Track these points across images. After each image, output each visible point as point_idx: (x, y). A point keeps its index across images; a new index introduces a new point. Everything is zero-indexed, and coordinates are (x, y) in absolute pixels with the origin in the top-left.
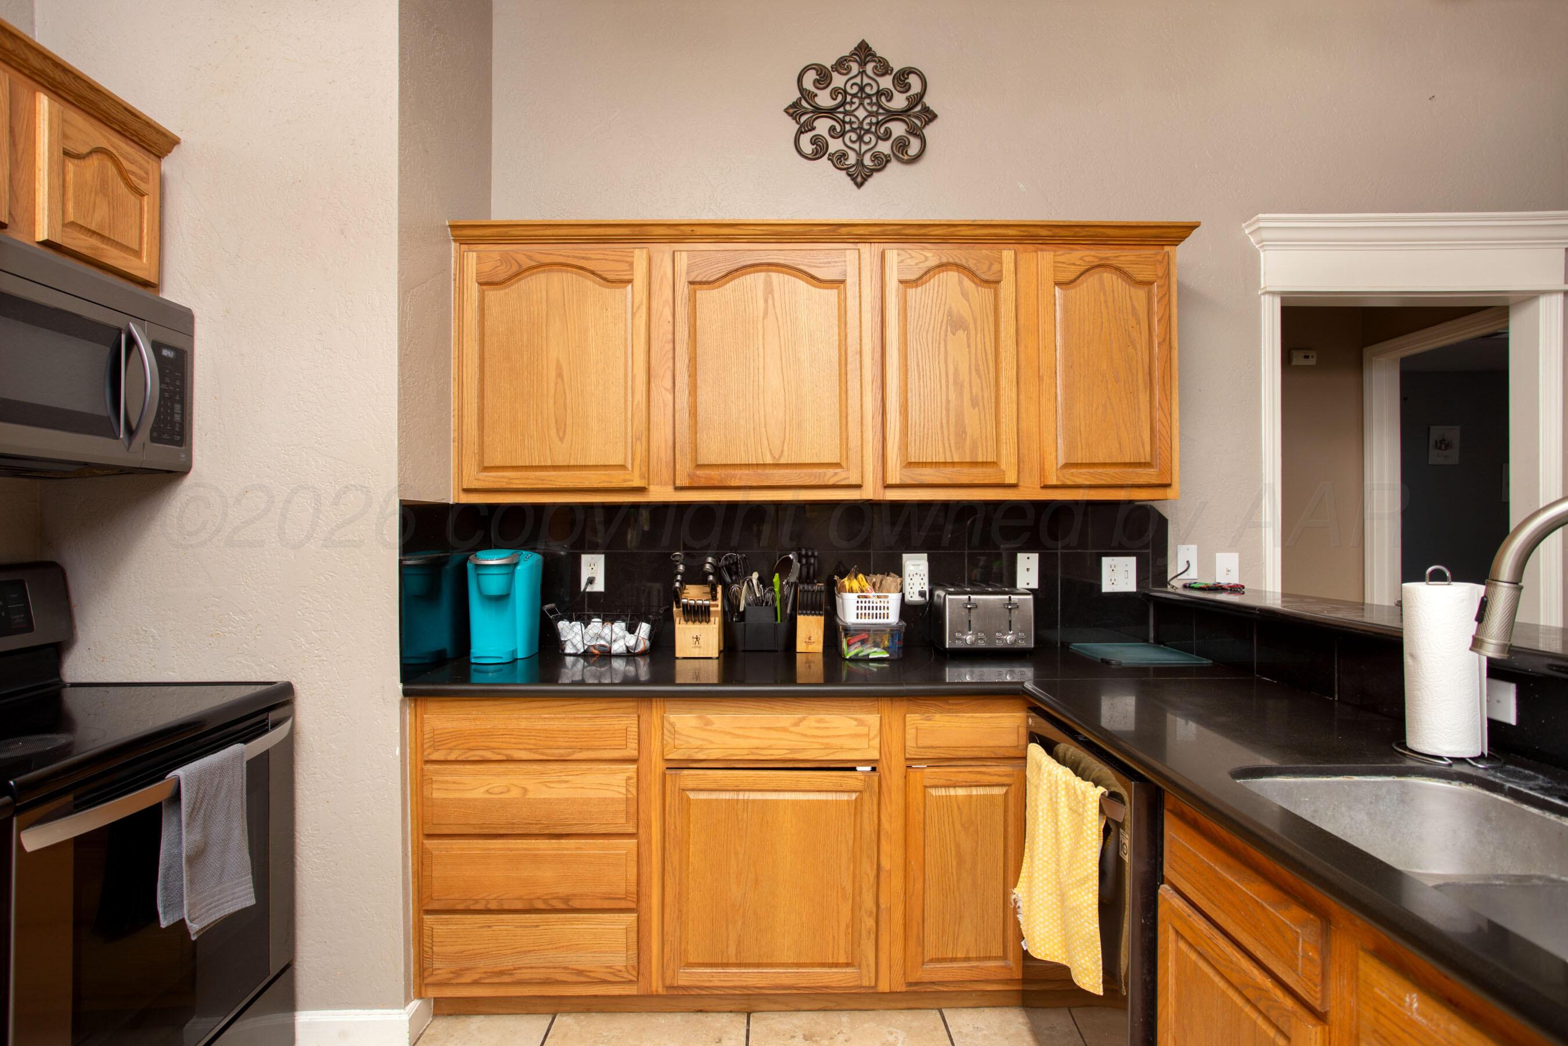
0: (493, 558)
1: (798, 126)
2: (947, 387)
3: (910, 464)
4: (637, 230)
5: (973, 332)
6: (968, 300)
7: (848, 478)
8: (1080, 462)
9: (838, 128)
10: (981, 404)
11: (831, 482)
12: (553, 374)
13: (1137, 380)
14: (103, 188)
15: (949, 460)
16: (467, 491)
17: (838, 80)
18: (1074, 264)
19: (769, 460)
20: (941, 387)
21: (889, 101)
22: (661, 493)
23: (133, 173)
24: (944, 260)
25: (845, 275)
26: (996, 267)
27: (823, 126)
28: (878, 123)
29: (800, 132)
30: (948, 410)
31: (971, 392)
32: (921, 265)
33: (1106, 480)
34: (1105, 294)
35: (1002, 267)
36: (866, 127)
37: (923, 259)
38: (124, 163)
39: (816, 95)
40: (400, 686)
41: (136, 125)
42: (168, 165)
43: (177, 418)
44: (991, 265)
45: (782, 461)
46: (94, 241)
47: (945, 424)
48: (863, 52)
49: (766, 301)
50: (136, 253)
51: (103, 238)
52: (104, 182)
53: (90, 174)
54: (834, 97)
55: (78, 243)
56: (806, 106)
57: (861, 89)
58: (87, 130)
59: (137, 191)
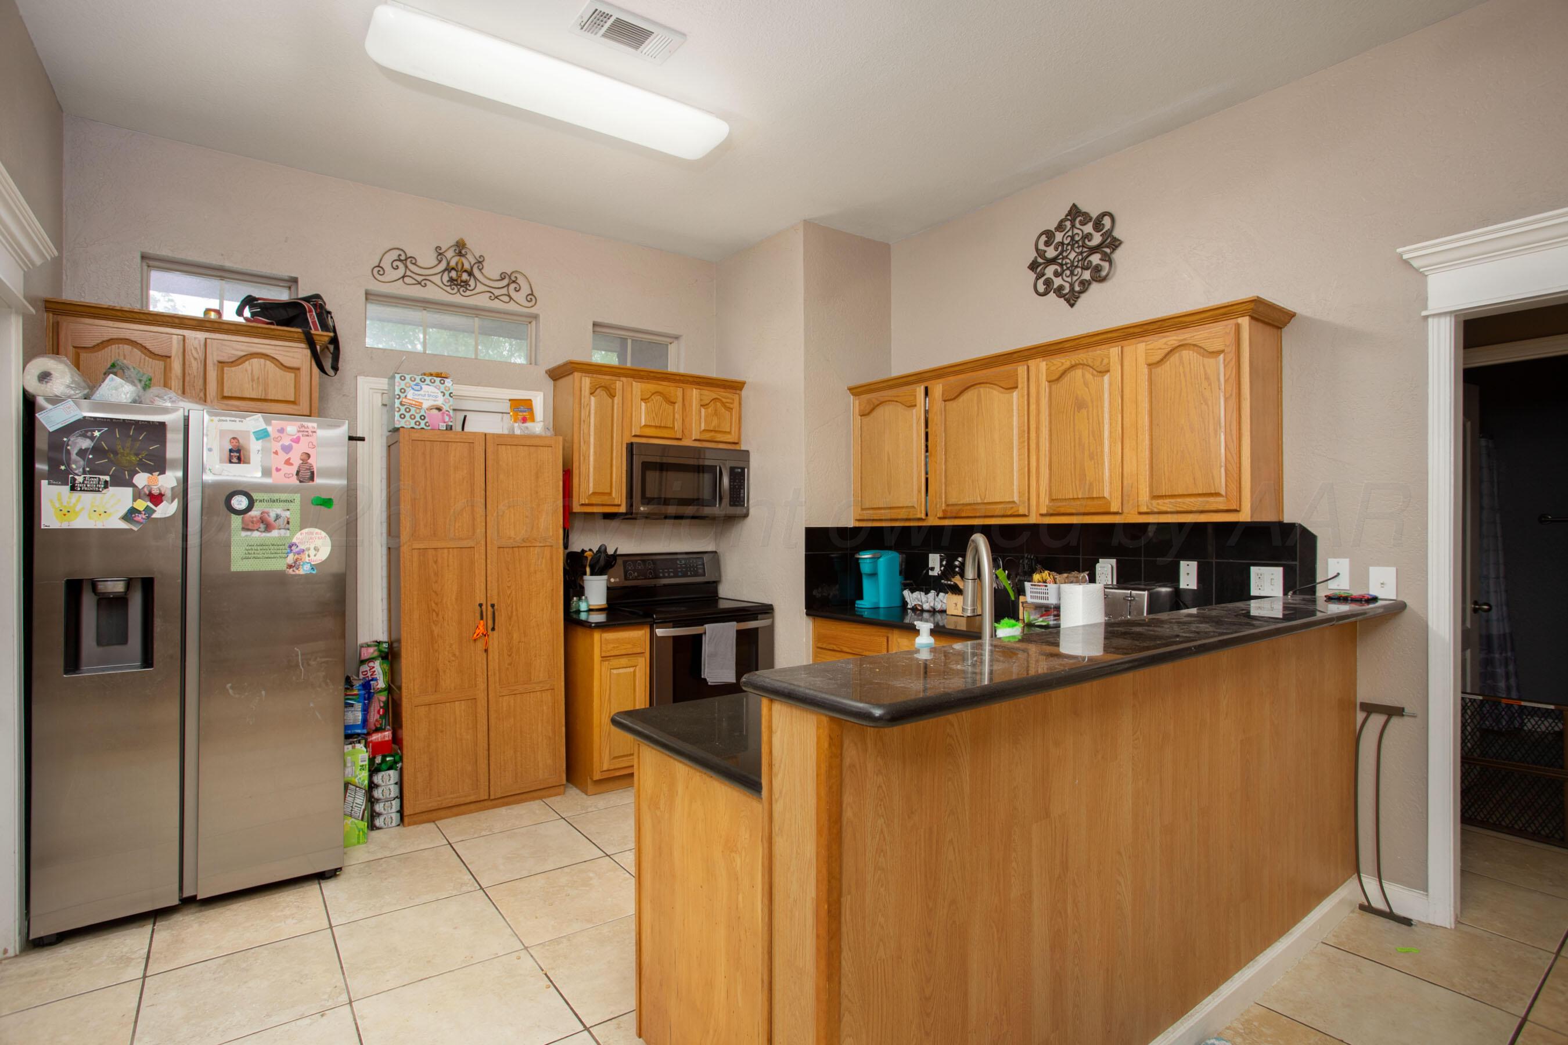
0: (866, 555)
1: (1035, 276)
2: (1075, 446)
3: (1053, 500)
4: (919, 376)
5: (1091, 409)
6: (1088, 388)
7: (1018, 510)
8: (1164, 494)
9: (1059, 270)
10: (1095, 457)
11: (1009, 513)
12: (886, 459)
13: (1208, 429)
14: (716, 413)
15: (1075, 497)
16: (859, 520)
17: (1059, 237)
18: (1160, 349)
19: (979, 500)
20: (1071, 448)
21: (1089, 241)
22: (933, 521)
23: (728, 403)
24: (1073, 363)
25: (1017, 383)
26: (1105, 361)
27: (1050, 271)
28: (1082, 259)
29: (1037, 279)
30: (1075, 463)
31: (1089, 450)
32: (1060, 369)
33: (1182, 508)
34: (1183, 367)
35: (1109, 361)
36: (1076, 264)
37: (1060, 364)
38: (724, 400)
39: (1045, 252)
40: (805, 611)
41: (728, 384)
42: (744, 393)
43: (742, 495)
44: (1103, 360)
45: (985, 501)
46: (712, 434)
47: (1073, 473)
48: (1074, 212)
49: (978, 407)
50: (729, 433)
51: (715, 431)
52: (716, 410)
53: (710, 410)
54: (1056, 249)
55: (707, 436)
56: (1040, 260)
57: (1072, 237)
58: (709, 394)
59: (730, 409)
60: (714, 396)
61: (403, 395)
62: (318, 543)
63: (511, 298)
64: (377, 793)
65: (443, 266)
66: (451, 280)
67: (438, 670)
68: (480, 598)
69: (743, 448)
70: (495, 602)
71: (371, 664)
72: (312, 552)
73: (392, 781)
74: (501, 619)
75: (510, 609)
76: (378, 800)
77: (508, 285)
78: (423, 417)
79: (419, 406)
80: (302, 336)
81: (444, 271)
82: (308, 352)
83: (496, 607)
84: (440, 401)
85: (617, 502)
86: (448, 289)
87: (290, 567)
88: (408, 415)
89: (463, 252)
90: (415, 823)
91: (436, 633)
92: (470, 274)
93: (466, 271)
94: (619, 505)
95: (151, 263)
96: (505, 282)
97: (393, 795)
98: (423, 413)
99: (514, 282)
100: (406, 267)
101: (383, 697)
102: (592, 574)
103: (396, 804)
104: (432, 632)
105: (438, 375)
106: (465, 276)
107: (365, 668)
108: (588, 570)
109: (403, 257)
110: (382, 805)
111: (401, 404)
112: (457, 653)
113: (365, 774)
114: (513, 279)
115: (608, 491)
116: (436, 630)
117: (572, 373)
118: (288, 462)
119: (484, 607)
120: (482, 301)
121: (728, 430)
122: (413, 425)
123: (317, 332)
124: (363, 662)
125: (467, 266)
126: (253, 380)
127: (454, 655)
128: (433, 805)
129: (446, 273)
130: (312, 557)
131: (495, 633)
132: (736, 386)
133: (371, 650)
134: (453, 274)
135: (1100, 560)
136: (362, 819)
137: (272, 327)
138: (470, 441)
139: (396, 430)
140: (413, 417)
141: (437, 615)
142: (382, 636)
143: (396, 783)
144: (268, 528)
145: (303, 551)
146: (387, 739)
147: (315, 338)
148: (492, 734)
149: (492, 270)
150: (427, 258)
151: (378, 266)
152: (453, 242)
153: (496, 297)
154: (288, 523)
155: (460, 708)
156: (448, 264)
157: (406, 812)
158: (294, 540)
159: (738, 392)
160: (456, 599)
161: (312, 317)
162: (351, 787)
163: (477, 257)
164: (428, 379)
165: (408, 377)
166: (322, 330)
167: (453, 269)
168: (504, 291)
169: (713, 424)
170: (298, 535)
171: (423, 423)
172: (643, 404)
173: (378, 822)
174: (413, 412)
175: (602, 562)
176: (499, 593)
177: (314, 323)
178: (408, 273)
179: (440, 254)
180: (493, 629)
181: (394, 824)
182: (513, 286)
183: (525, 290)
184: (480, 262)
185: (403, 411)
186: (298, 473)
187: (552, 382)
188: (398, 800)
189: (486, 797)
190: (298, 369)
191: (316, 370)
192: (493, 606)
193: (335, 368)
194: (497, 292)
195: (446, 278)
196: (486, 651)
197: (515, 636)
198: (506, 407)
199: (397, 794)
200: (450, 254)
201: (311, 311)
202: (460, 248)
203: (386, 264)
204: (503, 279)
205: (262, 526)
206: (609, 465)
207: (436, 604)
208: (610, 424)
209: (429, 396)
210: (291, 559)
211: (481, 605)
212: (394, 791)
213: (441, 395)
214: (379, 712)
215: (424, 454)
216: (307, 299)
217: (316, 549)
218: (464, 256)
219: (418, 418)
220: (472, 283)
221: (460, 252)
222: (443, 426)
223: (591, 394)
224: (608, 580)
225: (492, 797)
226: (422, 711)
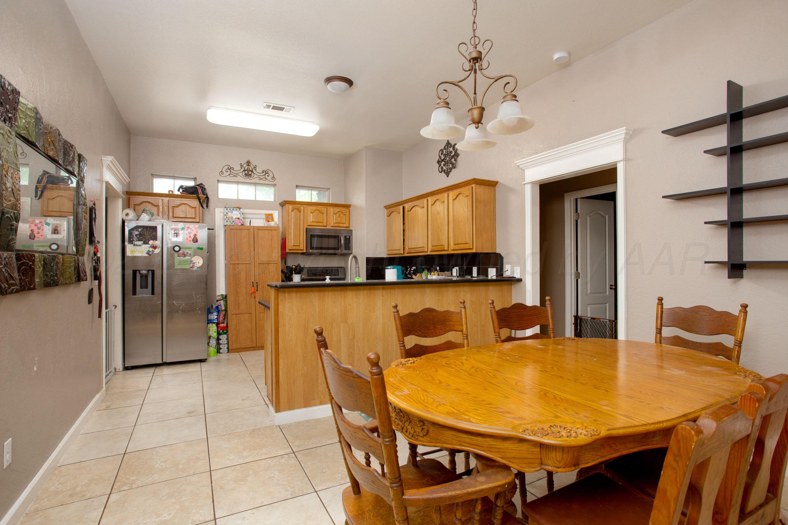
1: (439, 165)
2: (437, 228)
4: (401, 203)
6: (440, 207)
7: (425, 250)
8: (457, 243)
10: (442, 231)
11: (423, 251)
12: (394, 232)
13: (465, 222)
14: (339, 216)
15: (437, 245)
16: (388, 255)
17: (444, 152)
18: (455, 194)
21: (452, 154)
22: (405, 255)
23: (344, 212)
25: (424, 205)
26: (444, 198)
27: (442, 164)
28: (450, 160)
29: (439, 167)
30: (437, 233)
31: (440, 229)
33: (460, 248)
34: (460, 201)
36: (448, 162)
37: (437, 198)
39: (441, 157)
41: (345, 206)
42: (351, 209)
43: (349, 246)
45: (417, 247)
46: (338, 224)
47: (437, 237)
48: (448, 143)
49: (415, 214)
50: (345, 223)
51: (339, 223)
52: (340, 216)
53: (338, 215)
54: (444, 156)
55: (336, 225)
56: (440, 160)
57: (448, 152)
58: (337, 210)
59: (345, 215)
60: (339, 210)
61: (227, 215)
62: (199, 260)
63: (266, 179)
64: (221, 342)
65: (243, 169)
66: (246, 174)
67: (239, 303)
68: (253, 280)
69: (351, 229)
70: (258, 281)
71: (220, 302)
72: (197, 263)
73: (225, 338)
74: (260, 287)
75: (263, 284)
76: (221, 344)
77: (265, 174)
78: (233, 222)
79: (232, 218)
80: (197, 197)
81: (243, 171)
82: (198, 202)
83: (258, 283)
84: (239, 216)
85: (302, 249)
86: (245, 177)
87: (191, 267)
88: (229, 221)
89: (249, 164)
90: (232, 352)
91: (238, 291)
92: (252, 172)
93: (250, 171)
94: (303, 250)
95: (154, 176)
96: (264, 173)
97: (225, 343)
98: (233, 220)
99: (267, 173)
100: (230, 171)
101: (224, 312)
102: (295, 274)
103: (226, 345)
104: (237, 291)
105: (238, 208)
106: (250, 173)
107: (218, 303)
108: (294, 272)
109: (229, 168)
110: (222, 345)
111: (226, 217)
112: (245, 298)
113: (216, 334)
114: (267, 172)
115: (299, 245)
116: (238, 290)
117: (285, 205)
118: (190, 237)
119: (254, 283)
120: (257, 180)
121: (345, 222)
122: (230, 224)
123: (201, 195)
124: (217, 301)
125: (251, 169)
126: (182, 212)
127: (244, 298)
128: (238, 347)
129: (244, 172)
130: (197, 265)
131: (258, 292)
132: (348, 206)
133: (220, 297)
134: (246, 172)
136: (215, 348)
137: (188, 195)
138: (248, 229)
139: (225, 226)
140: (230, 222)
141: (239, 285)
142: (224, 293)
143: (226, 339)
144: (185, 256)
145: (195, 263)
146: (225, 326)
147: (200, 198)
148: (257, 325)
149: (259, 170)
150: (237, 168)
151: (221, 171)
152: (246, 161)
153: (261, 179)
154: (190, 255)
155: (247, 316)
156: (244, 169)
157: (230, 348)
158: (192, 260)
159: (349, 208)
160: (245, 280)
161: (200, 191)
162: (211, 337)
163: (254, 165)
164: (235, 209)
165: (228, 209)
166: (203, 195)
167: (246, 170)
168: (264, 177)
169: (339, 220)
170: (193, 258)
171: (233, 223)
172: (311, 214)
173: (221, 351)
174: (230, 220)
175: (298, 269)
176: (259, 279)
177: (200, 192)
178: (231, 173)
179: (242, 166)
180: (257, 290)
181: (226, 352)
182: (267, 175)
183: (271, 176)
184: (255, 167)
185: (227, 220)
186: (193, 240)
187: (281, 207)
188: (227, 345)
189: (255, 346)
190: (196, 208)
191: (201, 208)
192: (257, 283)
193: (207, 206)
194: (261, 177)
195: (244, 173)
196: (255, 297)
197: (265, 293)
198: (264, 217)
199: (227, 343)
200: (245, 165)
201: (199, 189)
202: (248, 163)
203: (224, 171)
204: (263, 173)
205: (183, 256)
206: (299, 236)
207: (238, 282)
208: (299, 222)
209: (235, 214)
210: (191, 265)
211: (253, 282)
212: (226, 342)
213: (239, 214)
214: (223, 318)
215: (234, 233)
216: (198, 185)
217: (199, 262)
218: (250, 166)
219: (232, 222)
220: (253, 175)
221: (248, 165)
222: (240, 224)
223: (292, 211)
224: (301, 276)
225: (257, 346)
226: (234, 316)
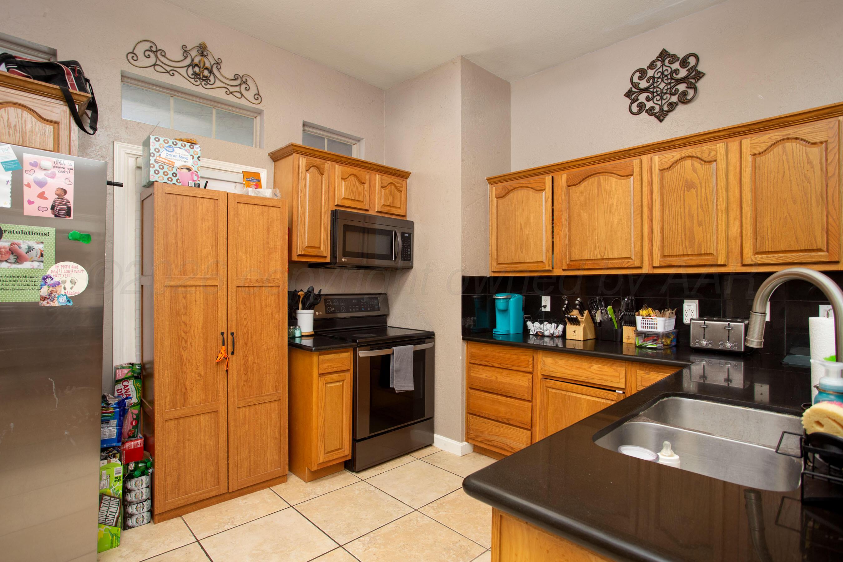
0: (500, 297)
1: (631, 101)
2: (685, 217)
3: (665, 256)
4: (547, 169)
5: (699, 189)
6: (696, 173)
7: (634, 264)
8: (767, 250)
9: (650, 96)
10: (704, 224)
11: (626, 266)
12: (519, 228)
13: (811, 201)
14: (391, 193)
15: (685, 253)
17: (650, 73)
18: (764, 142)
19: (599, 257)
20: (681, 218)
21: (676, 75)
22: (557, 272)
23: (399, 186)
24: (683, 155)
25: (633, 172)
26: (713, 153)
27: (642, 98)
28: (671, 88)
29: (632, 103)
30: (685, 229)
31: (698, 219)
32: (671, 160)
33: (786, 260)
34: (786, 155)
35: (717, 153)
36: (665, 91)
37: (672, 157)
38: (397, 185)
39: (639, 84)
40: (461, 336)
42: (409, 180)
43: (409, 253)
44: (710, 153)
45: (605, 257)
46: (389, 208)
47: (683, 237)
48: (664, 55)
49: (598, 190)
50: (400, 208)
51: (390, 206)
52: (391, 191)
53: (388, 191)
54: (648, 81)
55: (385, 209)
56: (634, 90)
57: (662, 73)
58: (388, 179)
59: (400, 191)
60: (391, 181)
61: (158, 154)
62: (75, 276)
63: (242, 95)
64: (130, 497)
65: (188, 61)
66: (195, 74)
67: (186, 389)
68: (222, 327)
69: (408, 219)
70: (234, 330)
71: (126, 383)
72: (68, 285)
73: (144, 485)
74: (239, 345)
75: (246, 336)
76: (131, 503)
77: (240, 85)
78: (175, 175)
79: (171, 165)
80: (60, 93)
81: (189, 66)
82: (66, 109)
83: (235, 335)
84: (190, 163)
85: (324, 254)
86: (192, 81)
87: (44, 298)
88: (161, 172)
89: (205, 53)
90: (164, 520)
91: (185, 357)
92: (211, 72)
93: (207, 69)
94: (325, 257)
96: (238, 82)
97: (144, 497)
98: (174, 171)
99: (245, 83)
100: (157, 57)
101: (135, 410)
102: (304, 308)
103: (147, 505)
104: (181, 356)
105: (188, 141)
106: (206, 73)
107: (120, 386)
108: (300, 306)
109: (154, 49)
110: (134, 506)
111: (155, 161)
112: (202, 374)
113: (120, 485)
114: (244, 80)
115: (319, 246)
116: (185, 355)
117: (291, 154)
118: (42, 196)
119: (225, 335)
120: (220, 94)
121: (399, 206)
122: (166, 180)
123: (74, 91)
124: (118, 382)
125: (208, 65)
126: (9, 127)
127: (200, 375)
128: (181, 503)
129: (191, 68)
130: (68, 289)
131: (234, 357)
132: (404, 175)
133: (125, 371)
134: (197, 69)
135: (685, 301)
136: (116, 525)
137: (29, 80)
138: (214, 198)
139: (151, 184)
140: (165, 173)
141: (186, 342)
142: (135, 359)
143: (148, 487)
144: (19, 259)
145: (59, 283)
146: (139, 446)
147: (74, 97)
148: (231, 439)
149: (228, 71)
150: (175, 54)
151: (132, 53)
152: (197, 44)
153: (231, 93)
154: (42, 255)
155: (204, 420)
156: (193, 60)
157: (157, 511)
158: (49, 273)
159: (405, 179)
160: (202, 329)
161: (71, 79)
162: (105, 497)
163: (216, 59)
164: (179, 143)
165: (162, 139)
166: (80, 90)
167: (196, 65)
168: (237, 89)
169: (389, 201)
170: (53, 268)
171: (174, 179)
172: (343, 183)
173: (130, 522)
174: (166, 169)
175: (311, 299)
176: (237, 324)
177: (72, 85)
178: (158, 63)
179: (186, 52)
180: (233, 353)
181: (145, 521)
182: (243, 86)
183: (253, 91)
184: (218, 63)
185: (157, 167)
186: (53, 208)
187: (272, 163)
188: (149, 502)
189: (226, 491)
190: (57, 123)
191: (75, 127)
192: (232, 334)
193: (95, 129)
194: (232, 89)
195: (190, 71)
196: (227, 371)
197: (250, 358)
198: (240, 178)
199: (149, 495)
200: (194, 53)
201: (69, 74)
202: (202, 50)
203: (139, 51)
204: (236, 79)
205: (12, 258)
206: (319, 226)
207: (185, 333)
208: (320, 195)
209: (180, 157)
210: (45, 291)
211: (222, 334)
212: (146, 493)
213: (190, 158)
214: (132, 423)
215: (175, 205)
216: (67, 64)
217: (73, 282)
218: (205, 56)
219: (170, 175)
220: (212, 78)
221: (202, 53)
222: (192, 184)
223: (307, 171)
224: (314, 314)
225: (230, 491)
226: (172, 424)
